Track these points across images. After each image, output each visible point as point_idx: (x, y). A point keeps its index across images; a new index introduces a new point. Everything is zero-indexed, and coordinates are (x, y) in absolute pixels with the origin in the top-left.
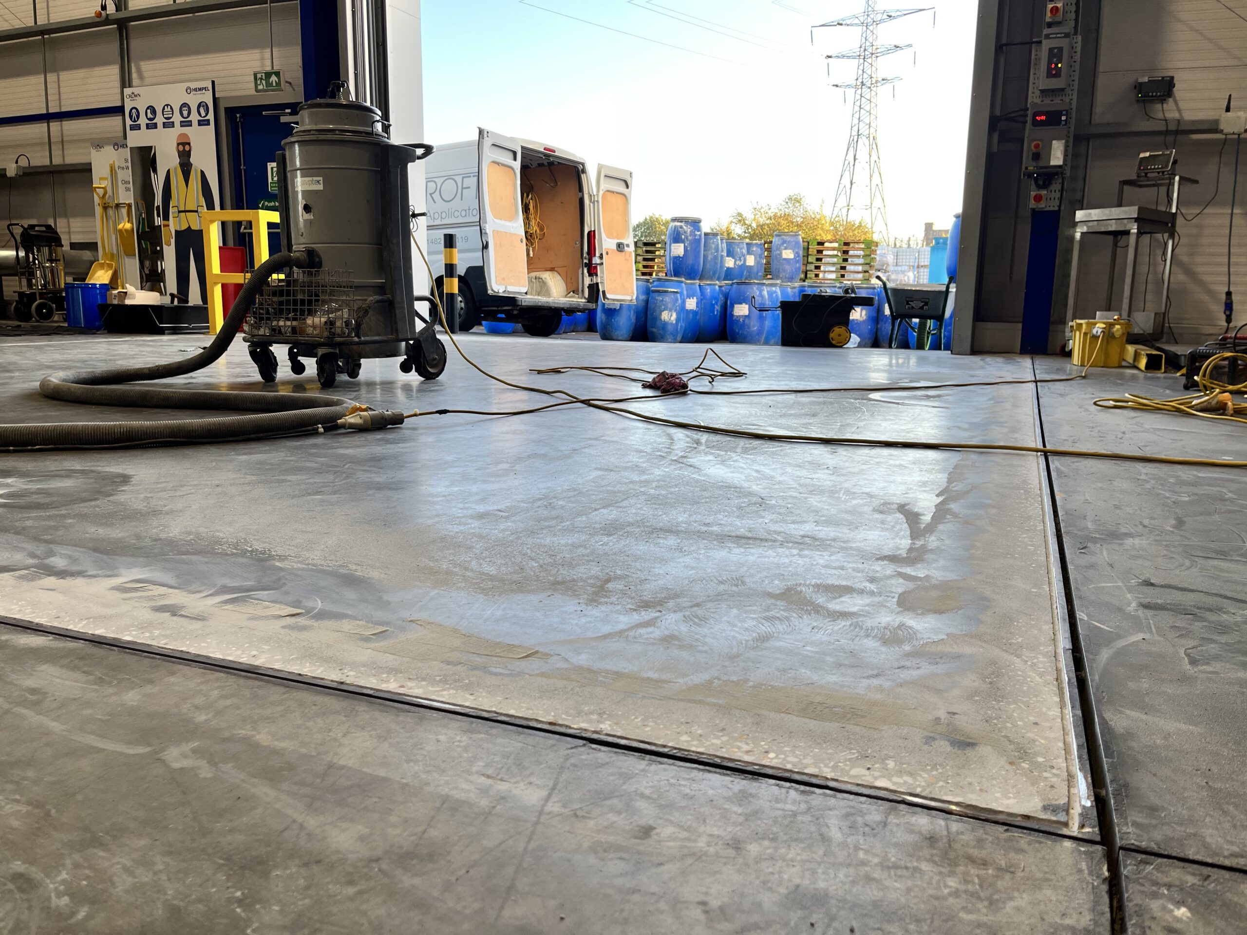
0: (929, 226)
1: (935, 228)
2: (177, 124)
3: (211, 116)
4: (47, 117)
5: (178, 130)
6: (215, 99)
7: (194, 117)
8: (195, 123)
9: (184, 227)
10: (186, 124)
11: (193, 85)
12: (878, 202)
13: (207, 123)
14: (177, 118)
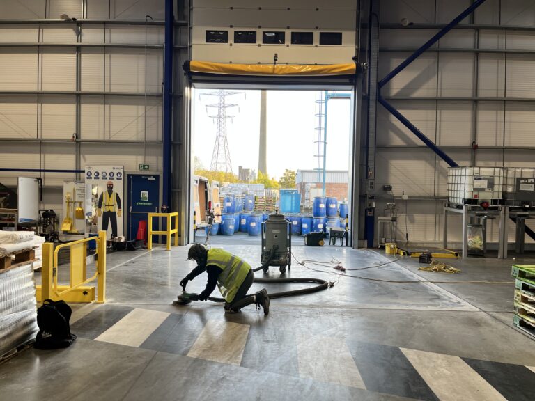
0: (240, 168)
1: (243, 168)
2: (108, 178)
3: (122, 177)
4: (40, 171)
5: (108, 180)
6: (124, 172)
7: (115, 177)
8: (115, 178)
9: (107, 210)
10: (111, 178)
11: (116, 167)
12: (228, 162)
13: (121, 179)
14: (108, 176)
